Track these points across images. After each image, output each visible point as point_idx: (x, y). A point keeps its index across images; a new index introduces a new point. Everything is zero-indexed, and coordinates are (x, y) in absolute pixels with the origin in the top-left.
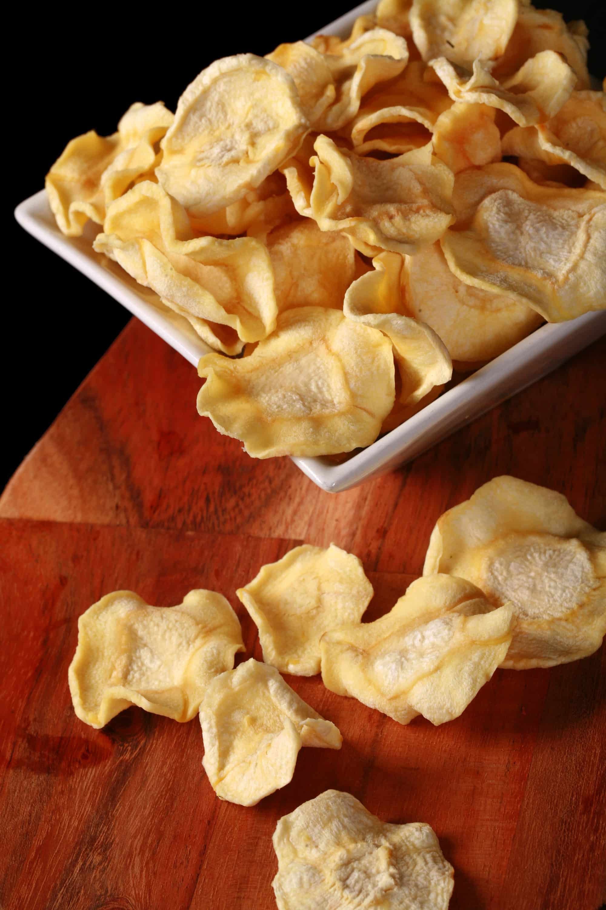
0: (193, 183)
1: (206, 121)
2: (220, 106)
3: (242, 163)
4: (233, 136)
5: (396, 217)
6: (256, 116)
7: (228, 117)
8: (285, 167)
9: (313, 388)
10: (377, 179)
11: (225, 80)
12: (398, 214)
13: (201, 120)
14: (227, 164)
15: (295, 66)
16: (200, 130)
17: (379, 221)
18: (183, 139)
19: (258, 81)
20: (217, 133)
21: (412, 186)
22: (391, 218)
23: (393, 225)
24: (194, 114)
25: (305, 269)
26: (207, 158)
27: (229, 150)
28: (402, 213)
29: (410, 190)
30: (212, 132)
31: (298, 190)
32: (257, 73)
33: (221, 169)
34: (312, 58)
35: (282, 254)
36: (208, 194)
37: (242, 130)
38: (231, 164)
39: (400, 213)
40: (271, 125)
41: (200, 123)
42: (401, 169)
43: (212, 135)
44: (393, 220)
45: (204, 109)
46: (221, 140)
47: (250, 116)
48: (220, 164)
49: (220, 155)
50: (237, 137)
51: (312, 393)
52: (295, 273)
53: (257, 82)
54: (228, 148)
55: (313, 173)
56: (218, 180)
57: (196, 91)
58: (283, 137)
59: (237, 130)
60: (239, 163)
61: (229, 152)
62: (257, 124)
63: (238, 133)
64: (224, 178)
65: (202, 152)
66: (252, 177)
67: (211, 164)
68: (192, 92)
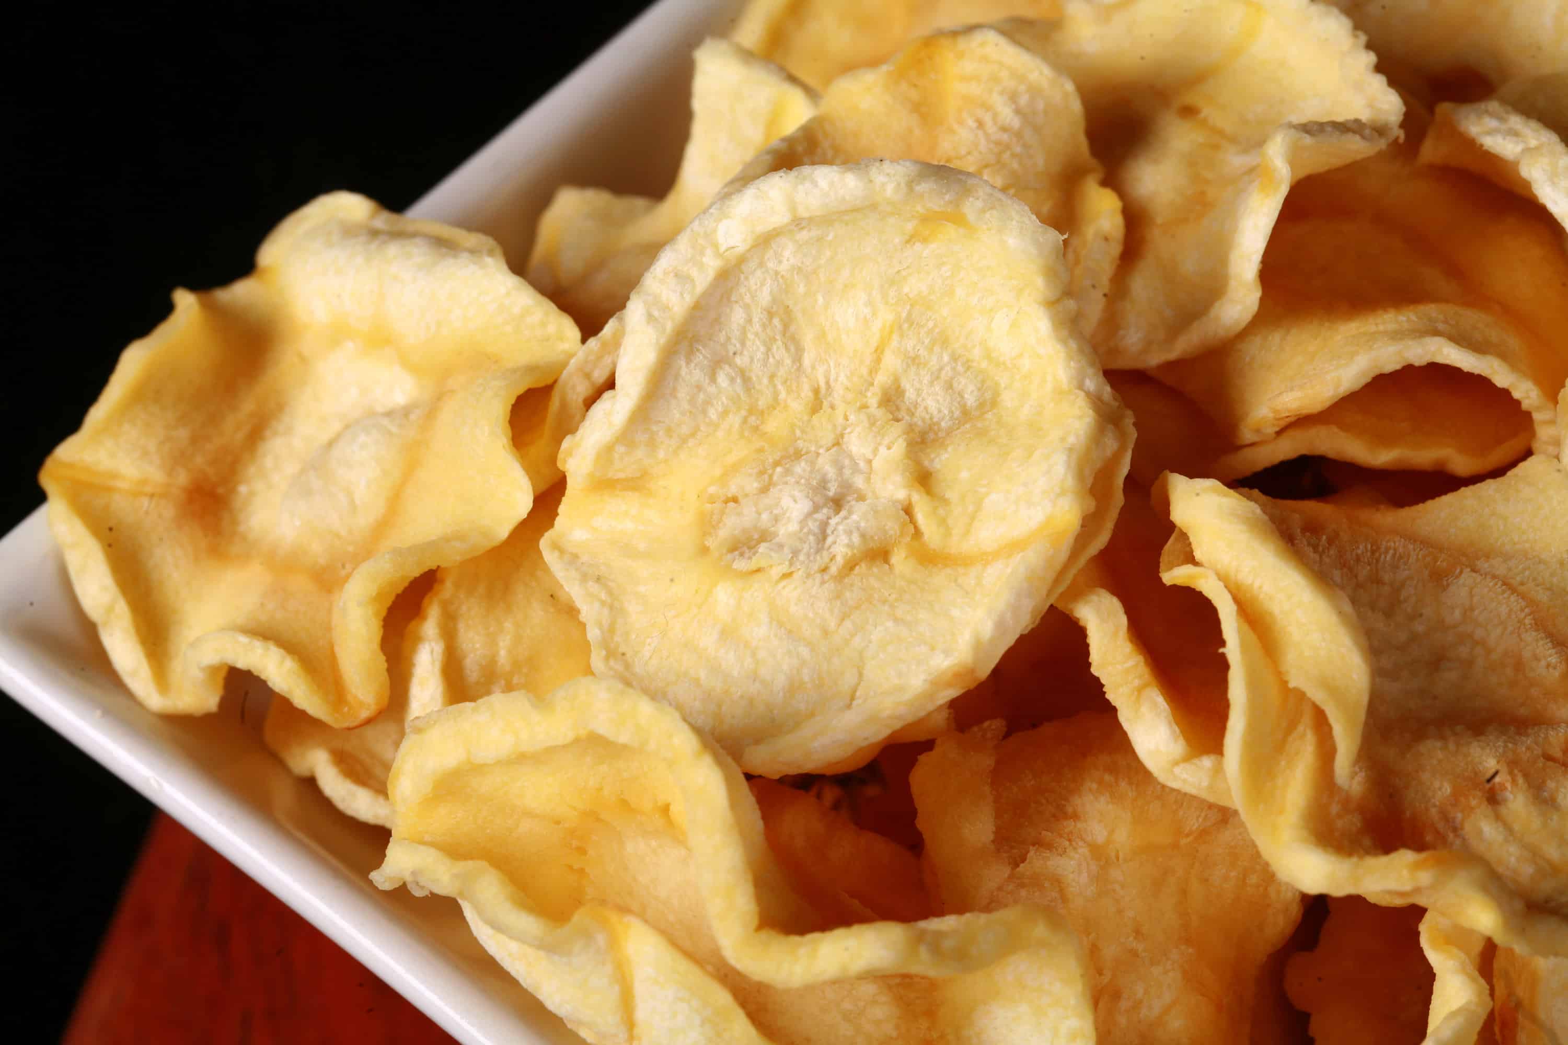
0: (727, 634)
1: (732, 380)
2: (776, 321)
3: (898, 558)
4: (839, 443)
5: (1509, 795)
6: (913, 361)
7: (807, 361)
8: (1076, 592)
10: (1389, 613)
11: (804, 235)
12: (1514, 781)
13: (713, 379)
14: (850, 566)
15: (980, 124)
16: (713, 414)
17: (1459, 816)
18: (652, 444)
19: (925, 240)
20: (774, 425)
21: (1527, 654)
22: (1493, 798)
23: (1508, 829)
24: (688, 362)
25: (1138, 933)
26: (765, 536)
27: (837, 503)
28: (1526, 776)
29: (1519, 666)
30: (752, 420)
31: (1137, 682)
32: (928, 218)
33: (830, 586)
34: (1034, 91)
35: (1058, 882)
36: (793, 688)
37: (872, 422)
38: (862, 568)
39: (1520, 780)
40: (971, 400)
41: (712, 389)
42: (1467, 577)
43: (756, 429)
44: (1503, 810)
45: (722, 337)
46: (798, 455)
47: (891, 362)
48: (824, 570)
49: (813, 525)
52: (1110, 951)
53: (918, 246)
54: (832, 490)
55: (1221, 650)
56: (826, 633)
57: (694, 273)
58: (1070, 482)
59: (852, 418)
60: (891, 567)
61: (843, 513)
62: (919, 391)
63: (858, 429)
64: (848, 624)
65: (731, 505)
66: (978, 646)
67: (793, 569)
68: (676, 275)
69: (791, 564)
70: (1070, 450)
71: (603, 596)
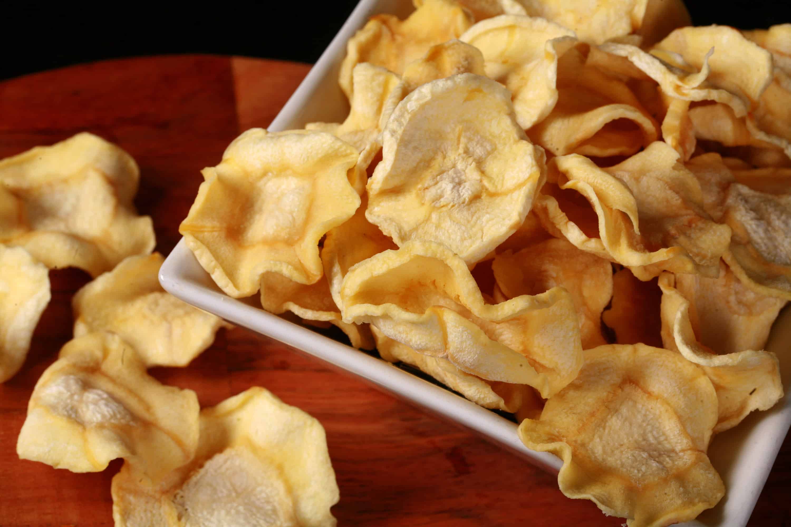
1: (418, 153)
3: (484, 196)
4: (454, 166)
6: (469, 139)
9: (651, 440)
14: (471, 201)
19: (470, 100)
21: (670, 197)
24: (405, 148)
26: (441, 196)
27: (459, 184)
28: (681, 230)
30: (426, 164)
32: (471, 92)
33: (466, 207)
37: (463, 159)
38: (474, 202)
40: (489, 148)
46: (443, 172)
47: (463, 140)
48: (463, 203)
49: (455, 191)
50: (460, 166)
51: (654, 446)
53: (468, 102)
54: (457, 180)
56: (469, 222)
57: (403, 120)
58: (534, 163)
59: (457, 158)
60: (482, 199)
61: (462, 186)
62: (473, 148)
63: (460, 161)
64: (474, 218)
65: (426, 190)
66: (520, 215)
67: (454, 204)
68: (397, 121)
69: (453, 203)
70: (530, 154)
71: (394, 224)
